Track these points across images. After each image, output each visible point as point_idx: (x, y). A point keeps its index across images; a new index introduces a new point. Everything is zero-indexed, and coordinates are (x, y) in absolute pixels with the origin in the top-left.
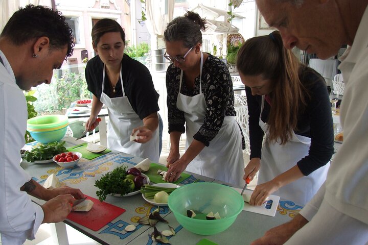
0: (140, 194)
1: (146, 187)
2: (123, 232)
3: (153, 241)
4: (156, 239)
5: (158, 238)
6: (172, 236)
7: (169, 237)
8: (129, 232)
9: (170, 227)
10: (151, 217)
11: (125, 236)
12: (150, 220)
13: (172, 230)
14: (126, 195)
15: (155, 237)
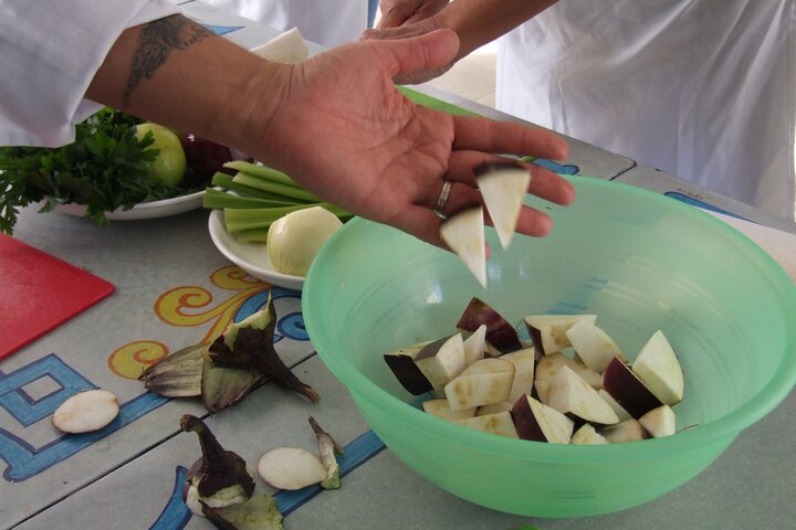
0: (199, 215)
1: (237, 179)
2: (39, 435)
3: (189, 514)
4: (205, 507)
5: (226, 498)
6: (317, 489)
7: (293, 498)
8: (68, 436)
9: (318, 430)
10: (222, 354)
11: (42, 458)
12: (215, 374)
13: (329, 450)
14: (120, 213)
15: (206, 490)
